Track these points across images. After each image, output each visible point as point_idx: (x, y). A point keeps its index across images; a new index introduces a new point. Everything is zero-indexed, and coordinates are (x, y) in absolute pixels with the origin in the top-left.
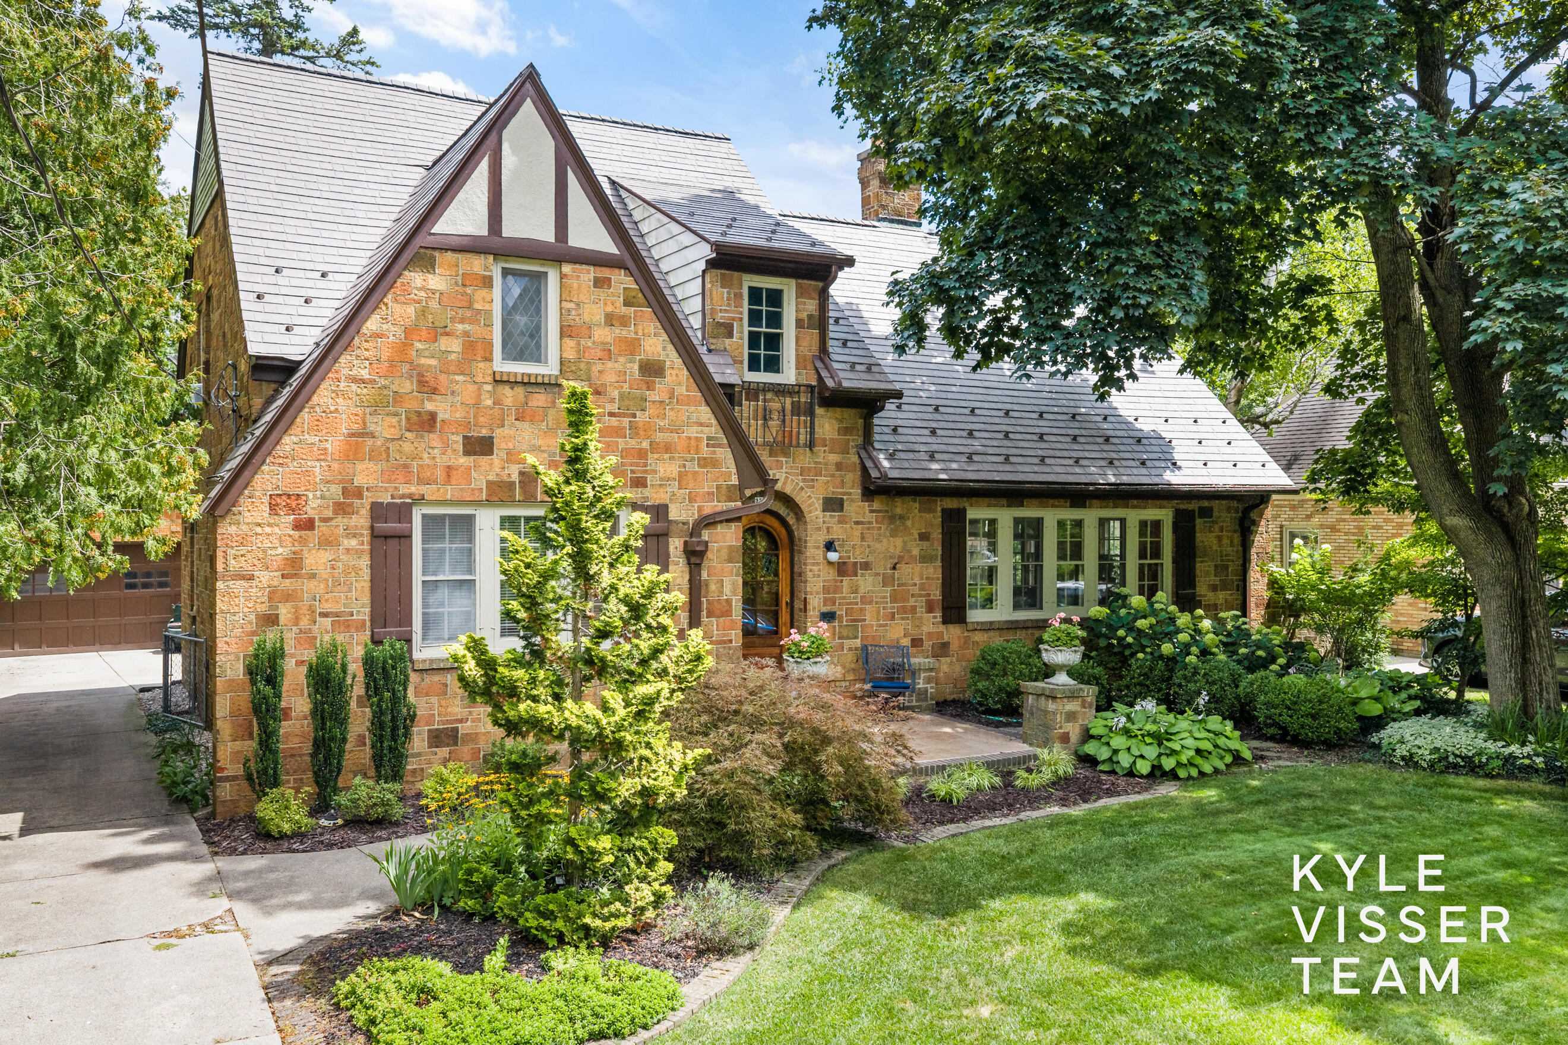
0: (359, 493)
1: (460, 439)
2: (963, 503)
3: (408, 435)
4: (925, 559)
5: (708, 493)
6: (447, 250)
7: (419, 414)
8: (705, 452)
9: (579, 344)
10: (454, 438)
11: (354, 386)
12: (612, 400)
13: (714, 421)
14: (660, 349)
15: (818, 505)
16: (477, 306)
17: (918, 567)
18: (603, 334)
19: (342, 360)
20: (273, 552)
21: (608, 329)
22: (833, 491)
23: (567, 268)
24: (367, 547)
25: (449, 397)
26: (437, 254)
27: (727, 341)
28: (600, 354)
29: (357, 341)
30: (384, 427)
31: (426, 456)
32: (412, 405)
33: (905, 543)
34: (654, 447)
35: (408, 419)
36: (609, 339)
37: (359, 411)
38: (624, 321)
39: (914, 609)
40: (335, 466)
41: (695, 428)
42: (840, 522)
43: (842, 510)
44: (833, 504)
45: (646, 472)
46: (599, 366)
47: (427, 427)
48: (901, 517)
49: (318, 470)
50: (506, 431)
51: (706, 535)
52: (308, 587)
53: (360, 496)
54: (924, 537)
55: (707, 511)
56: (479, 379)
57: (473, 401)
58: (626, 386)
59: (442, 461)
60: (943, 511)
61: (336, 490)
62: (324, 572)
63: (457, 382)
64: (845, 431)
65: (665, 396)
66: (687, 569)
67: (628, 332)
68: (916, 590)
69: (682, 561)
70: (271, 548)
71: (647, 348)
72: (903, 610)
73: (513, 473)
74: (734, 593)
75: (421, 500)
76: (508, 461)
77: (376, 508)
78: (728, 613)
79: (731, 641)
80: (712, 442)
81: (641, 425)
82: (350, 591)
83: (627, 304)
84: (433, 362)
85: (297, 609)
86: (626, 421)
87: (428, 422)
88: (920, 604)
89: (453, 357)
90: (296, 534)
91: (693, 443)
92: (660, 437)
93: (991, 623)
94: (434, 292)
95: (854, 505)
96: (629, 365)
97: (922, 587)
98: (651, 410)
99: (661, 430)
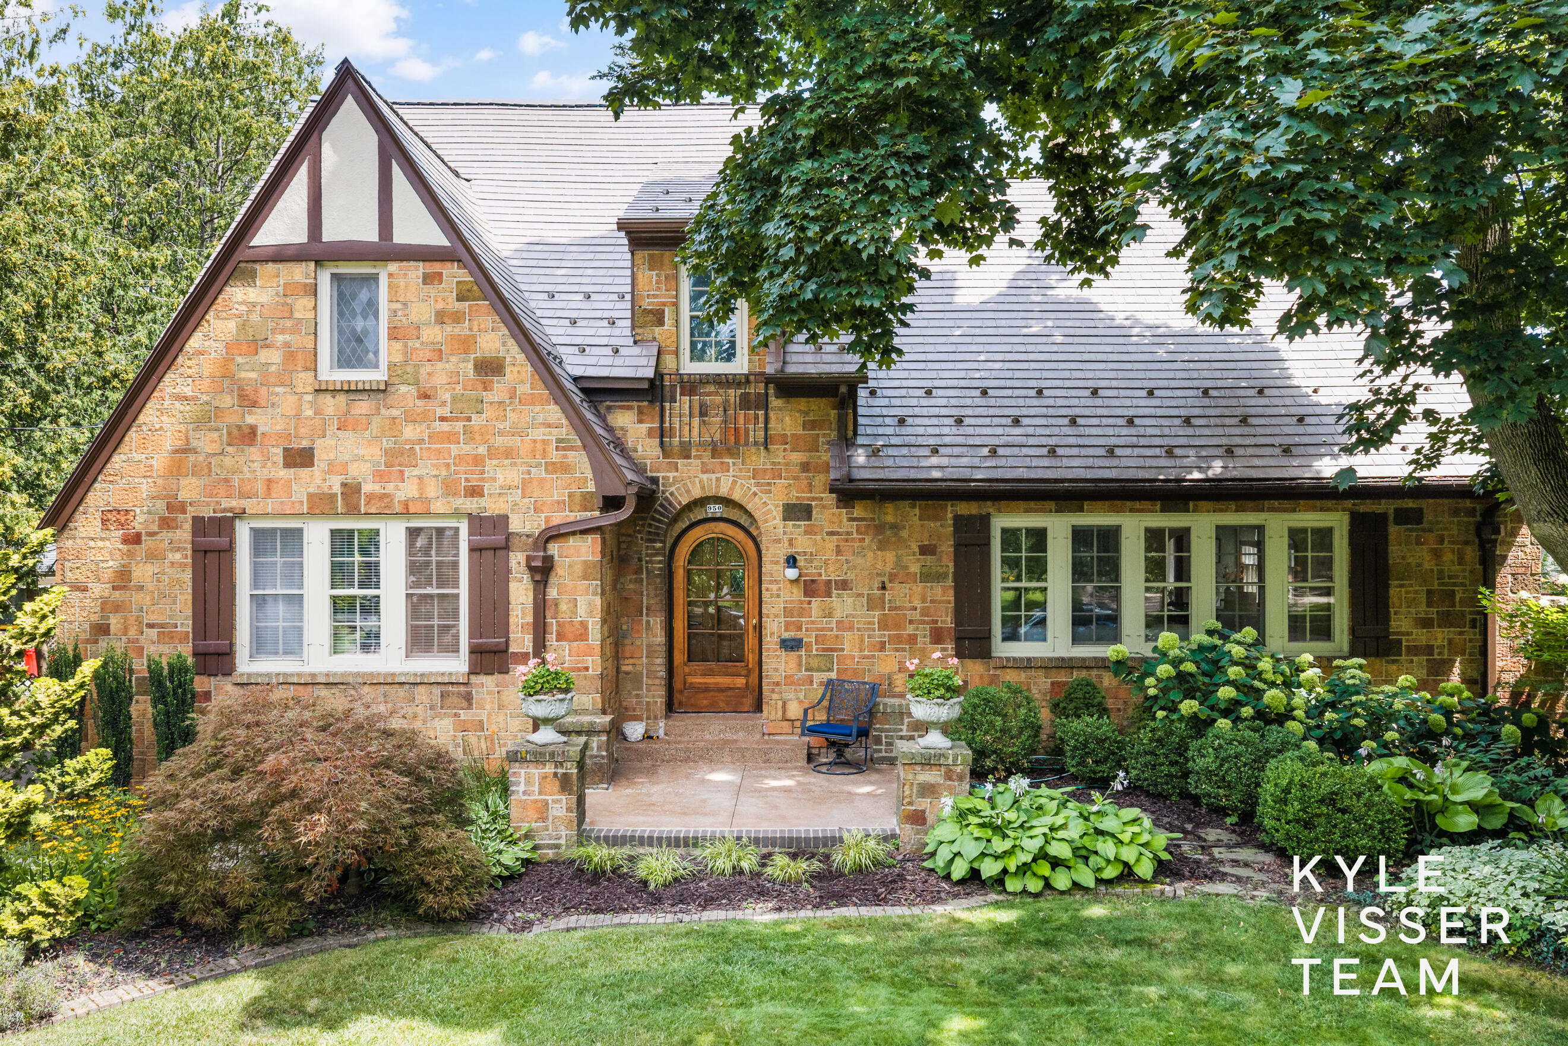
0: (182, 508)
1: (279, 451)
2: (988, 507)
3: (230, 449)
4: (927, 577)
5: (558, 502)
6: (267, 261)
7: (239, 427)
8: (554, 456)
9: (406, 346)
10: (274, 450)
11: (177, 404)
12: (444, 404)
13: (564, 421)
14: (498, 344)
15: (777, 513)
16: (297, 315)
17: (918, 588)
18: (432, 333)
19: (167, 378)
20: (104, 565)
21: (438, 327)
22: (796, 496)
23: (393, 267)
24: (190, 560)
25: (270, 410)
26: (257, 266)
27: (657, 330)
28: (429, 355)
29: (180, 359)
30: (207, 442)
31: (246, 469)
32: (233, 419)
33: (899, 558)
34: (493, 452)
35: (229, 434)
36: (439, 338)
37: (182, 427)
38: (457, 318)
39: (912, 639)
40: (160, 481)
41: (542, 430)
42: (806, 533)
43: (809, 518)
44: (797, 512)
45: (482, 480)
46: (428, 368)
47: (247, 441)
48: (894, 527)
49: (145, 488)
50: (329, 441)
51: (554, 549)
52: (137, 597)
53: (184, 511)
54: (926, 550)
55: (555, 522)
56: (300, 390)
57: (294, 413)
58: (459, 387)
59: (262, 474)
60: (957, 518)
61: (161, 505)
62: (150, 586)
63: (277, 394)
64: (812, 425)
65: (504, 396)
66: (531, 587)
67: (461, 330)
68: (916, 615)
69: (526, 577)
70: (103, 561)
71: (484, 345)
72: (898, 639)
73: (335, 485)
74: (591, 614)
75: (241, 514)
76: (330, 472)
77: (197, 521)
78: (583, 636)
79: (587, 669)
80: (562, 445)
81: (476, 428)
82: (175, 603)
83: (460, 298)
84: (253, 375)
85: (126, 619)
86: (459, 425)
87: (249, 436)
88: (923, 634)
89: (273, 368)
90: (124, 548)
91: (539, 446)
92: (499, 441)
93: (1029, 660)
94: (254, 305)
95: (827, 512)
96: (462, 365)
97: (925, 612)
98: (489, 412)
99: (501, 433)
